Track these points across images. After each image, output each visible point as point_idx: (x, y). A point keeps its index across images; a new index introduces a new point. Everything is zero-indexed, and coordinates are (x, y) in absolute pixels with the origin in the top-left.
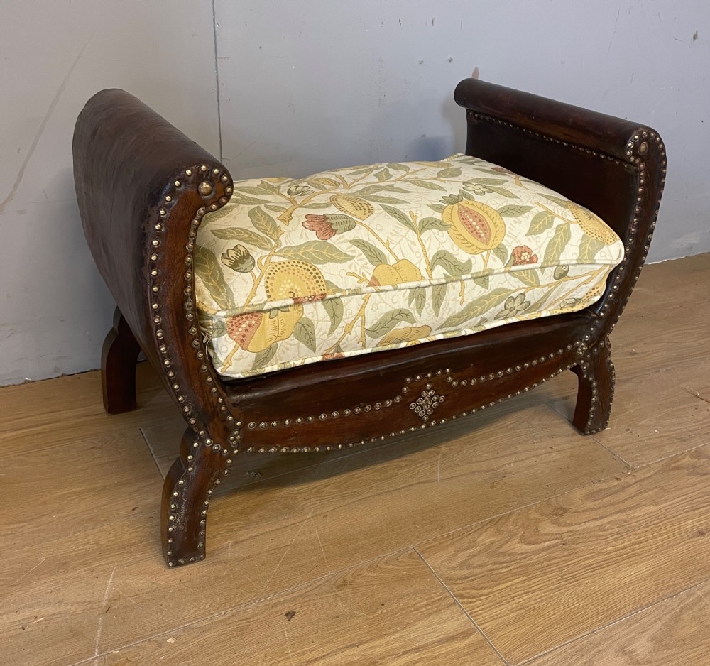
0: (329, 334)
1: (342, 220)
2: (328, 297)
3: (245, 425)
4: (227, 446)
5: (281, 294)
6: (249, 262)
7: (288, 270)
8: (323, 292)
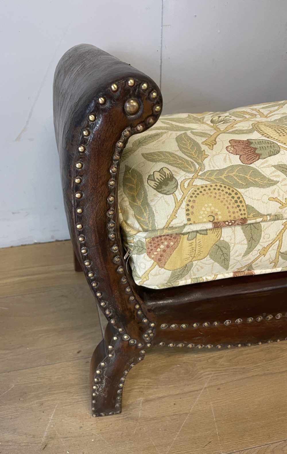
0: (244, 256)
1: (266, 145)
2: (249, 222)
3: (158, 326)
4: (142, 340)
5: (201, 217)
6: (172, 184)
7: (210, 194)
8: (243, 216)
